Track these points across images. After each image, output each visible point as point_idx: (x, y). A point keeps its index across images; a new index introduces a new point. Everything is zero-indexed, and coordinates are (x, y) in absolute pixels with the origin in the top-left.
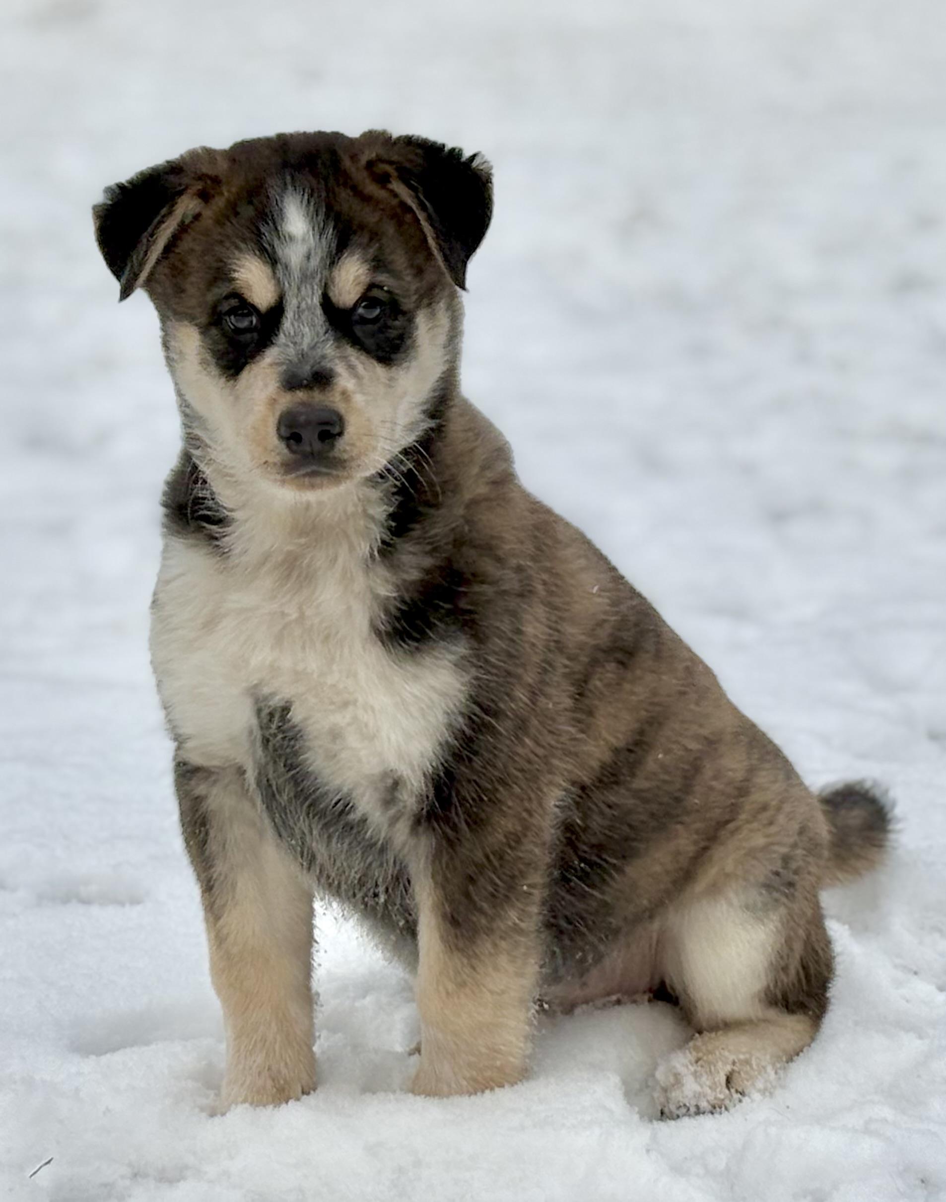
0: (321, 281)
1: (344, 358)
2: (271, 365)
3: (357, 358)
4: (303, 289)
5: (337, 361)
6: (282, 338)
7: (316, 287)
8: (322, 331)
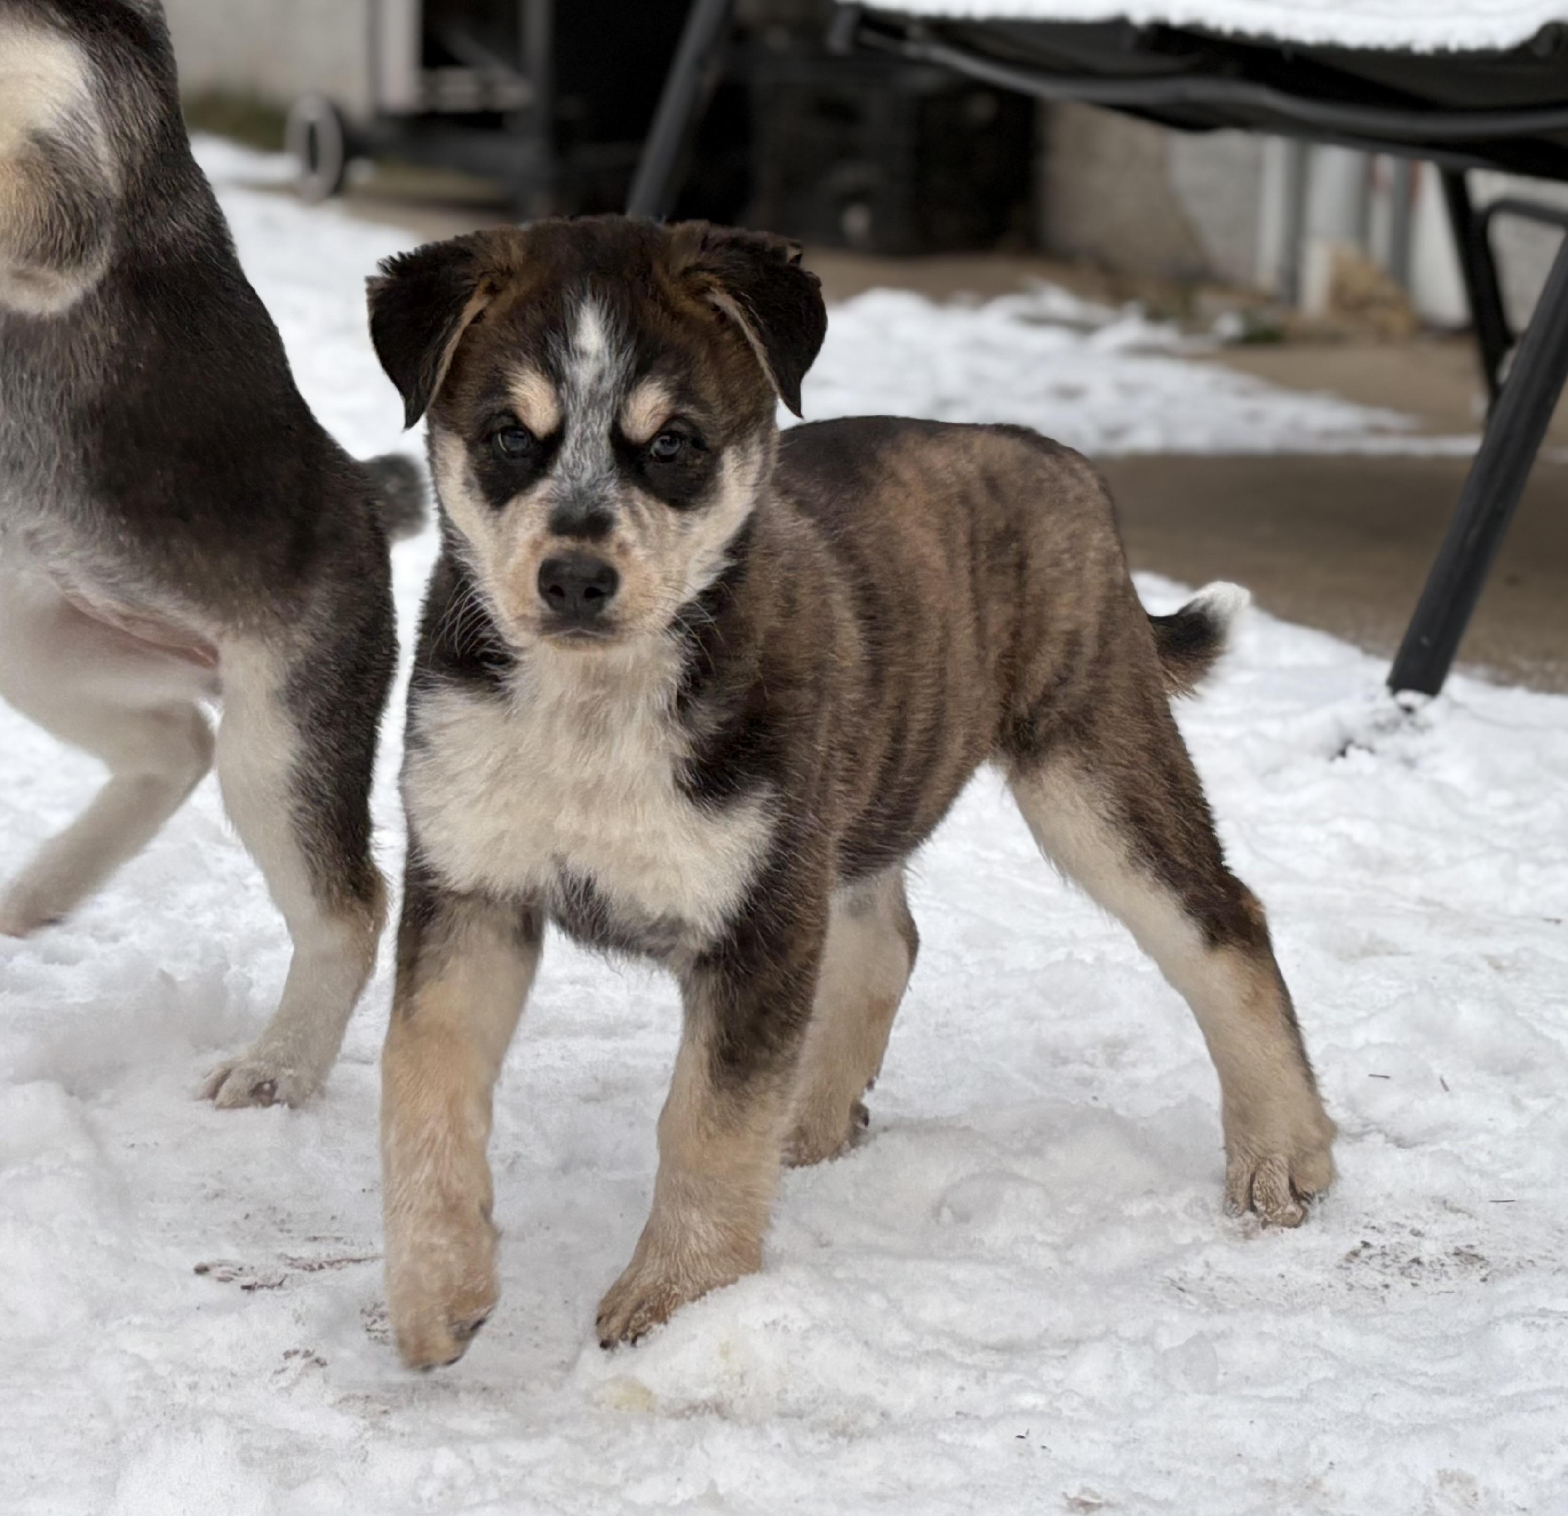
0: (613, 406)
1: (628, 502)
2: (541, 500)
3: (644, 503)
4: (590, 414)
5: (619, 505)
6: (558, 470)
7: (605, 414)
8: (605, 467)
